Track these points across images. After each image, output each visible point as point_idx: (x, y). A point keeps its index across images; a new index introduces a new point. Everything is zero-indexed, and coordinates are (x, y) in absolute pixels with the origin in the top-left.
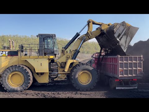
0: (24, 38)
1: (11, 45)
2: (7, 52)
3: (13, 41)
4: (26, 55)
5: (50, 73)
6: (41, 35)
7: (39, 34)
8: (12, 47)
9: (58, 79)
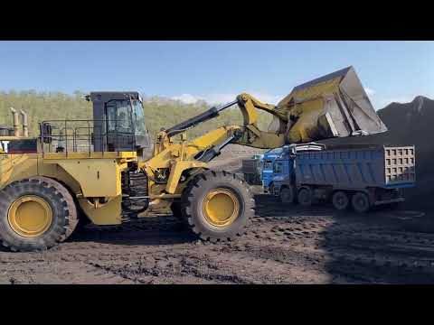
0: (54, 101)
1: (17, 123)
2: (6, 143)
3: (23, 112)
4: (60, 149)
5: (124, 198)
6: (99, 95)
7: (92, 93)
8: (19, 128)
9: (150, 214)
